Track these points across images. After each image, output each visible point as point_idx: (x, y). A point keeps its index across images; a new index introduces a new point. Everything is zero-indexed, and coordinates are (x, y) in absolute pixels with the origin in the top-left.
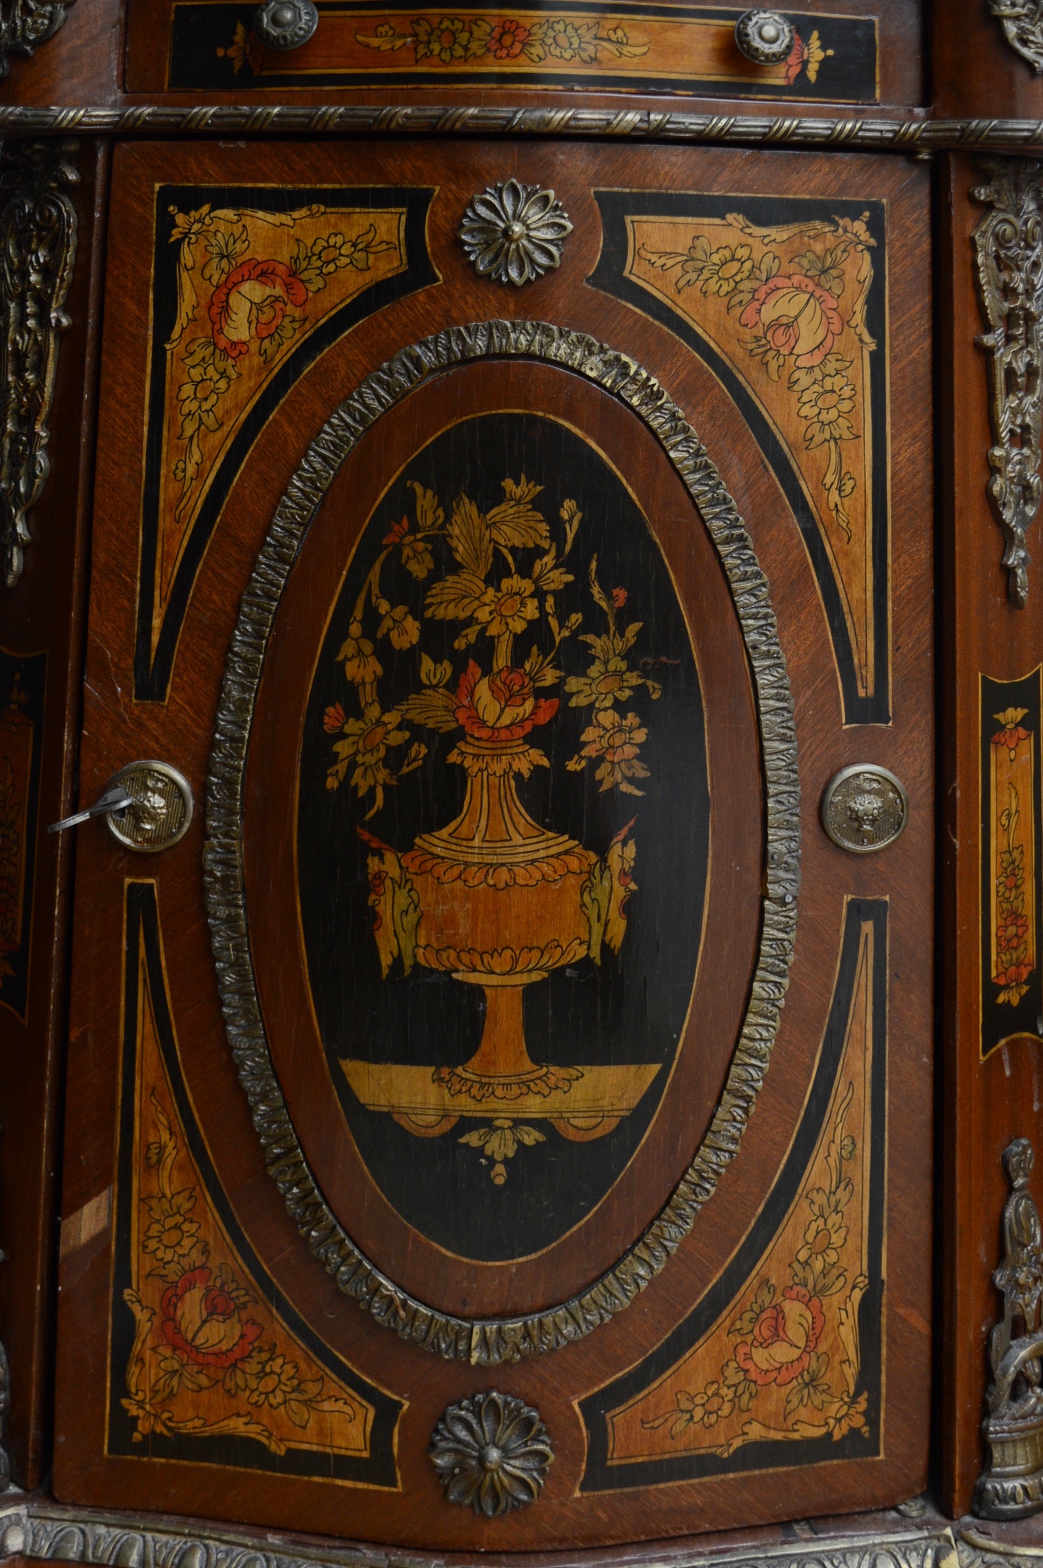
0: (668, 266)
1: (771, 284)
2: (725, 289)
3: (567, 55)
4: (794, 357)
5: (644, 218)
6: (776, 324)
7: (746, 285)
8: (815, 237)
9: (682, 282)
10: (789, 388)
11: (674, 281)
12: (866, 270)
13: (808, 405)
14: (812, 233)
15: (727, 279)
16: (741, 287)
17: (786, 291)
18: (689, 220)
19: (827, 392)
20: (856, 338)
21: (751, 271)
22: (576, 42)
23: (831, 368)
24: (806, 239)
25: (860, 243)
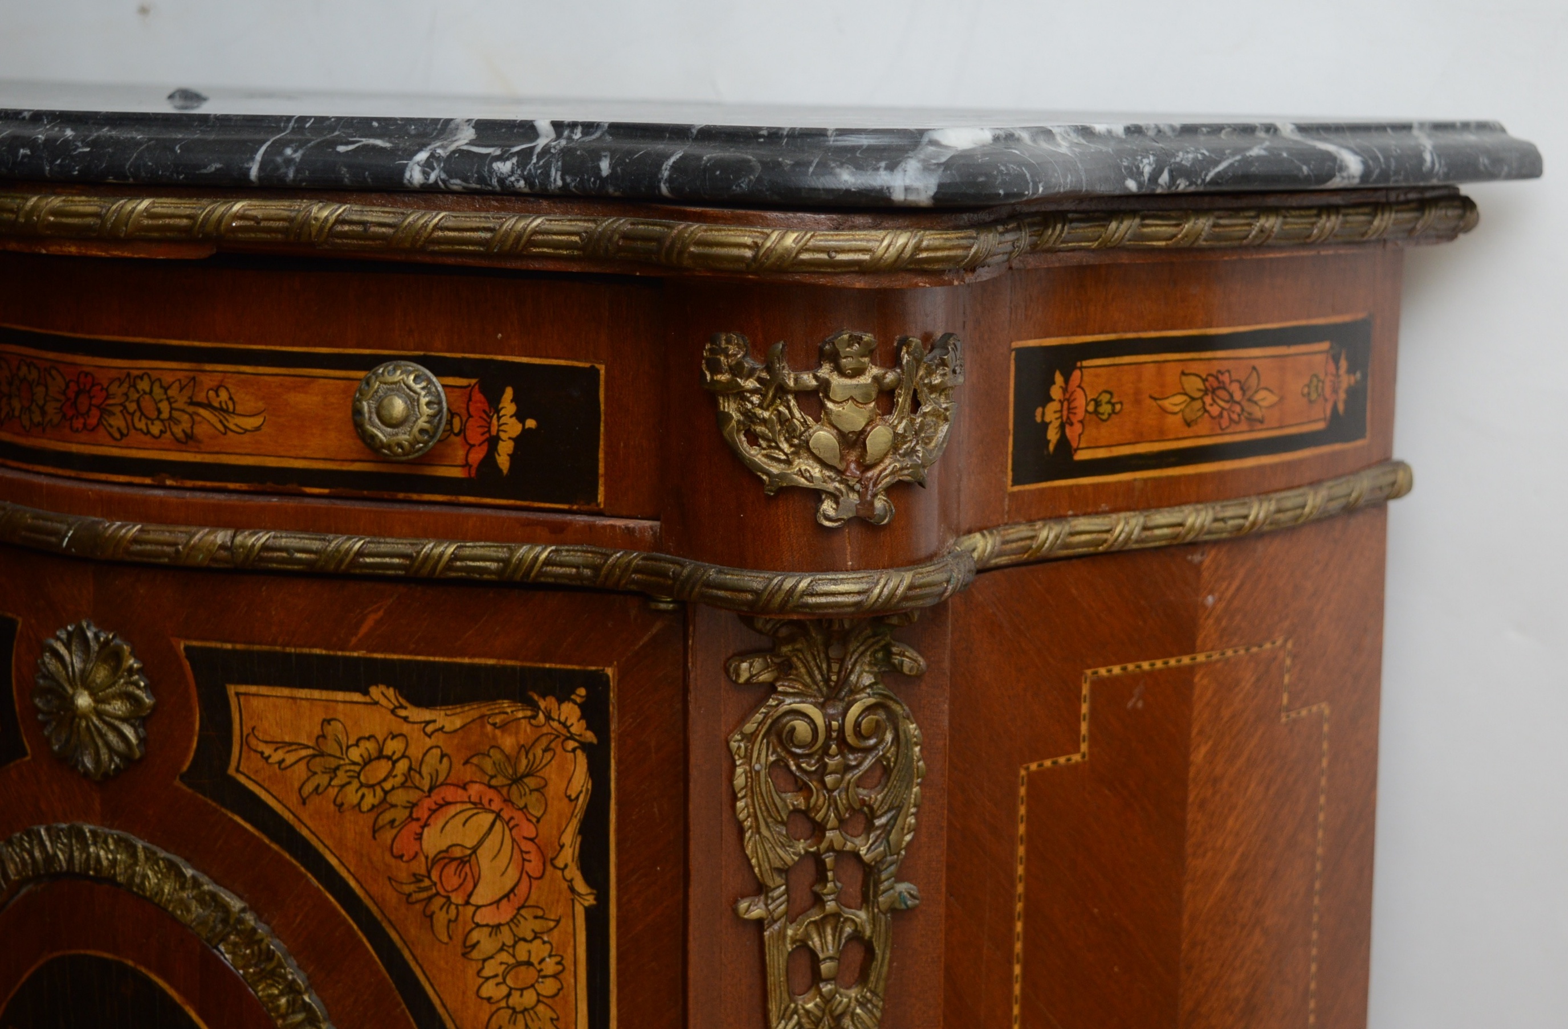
0: (288, 762)
1: (436, 797)
2: (370, 800)
3: (155, 430)
4: (471, 909)
5: (253, 689)
6: (444, 858)
7: (400, 797)
8: (503, 727)
9: (309, 788)
10: (464, 955)
11: (297, 785)
12: (580, 780)
13: (491, 983)
14: (498, 720)
15: (372, 786)
16: (392, 798)
17: (459, 807)
18: (316, 694)
19: (519, 964)
20: (565, 885)
21: (407, 776)
22: (164, 406)
23: (527, 926)
24: (489, 728)
25: (572, 737)
